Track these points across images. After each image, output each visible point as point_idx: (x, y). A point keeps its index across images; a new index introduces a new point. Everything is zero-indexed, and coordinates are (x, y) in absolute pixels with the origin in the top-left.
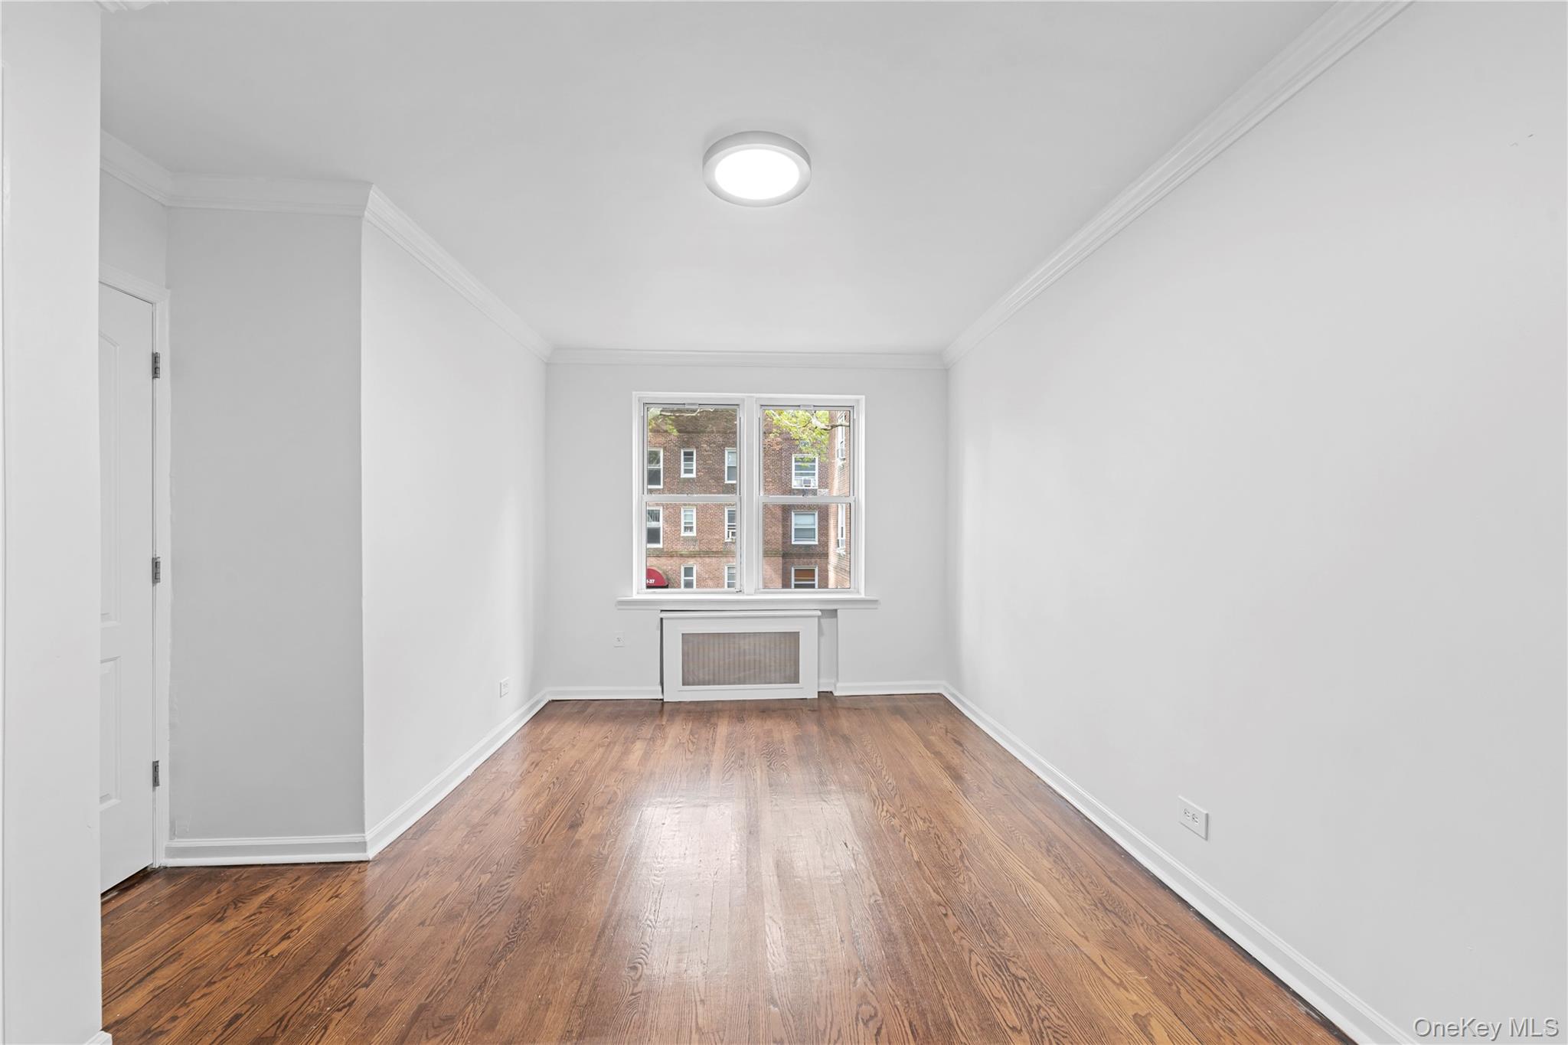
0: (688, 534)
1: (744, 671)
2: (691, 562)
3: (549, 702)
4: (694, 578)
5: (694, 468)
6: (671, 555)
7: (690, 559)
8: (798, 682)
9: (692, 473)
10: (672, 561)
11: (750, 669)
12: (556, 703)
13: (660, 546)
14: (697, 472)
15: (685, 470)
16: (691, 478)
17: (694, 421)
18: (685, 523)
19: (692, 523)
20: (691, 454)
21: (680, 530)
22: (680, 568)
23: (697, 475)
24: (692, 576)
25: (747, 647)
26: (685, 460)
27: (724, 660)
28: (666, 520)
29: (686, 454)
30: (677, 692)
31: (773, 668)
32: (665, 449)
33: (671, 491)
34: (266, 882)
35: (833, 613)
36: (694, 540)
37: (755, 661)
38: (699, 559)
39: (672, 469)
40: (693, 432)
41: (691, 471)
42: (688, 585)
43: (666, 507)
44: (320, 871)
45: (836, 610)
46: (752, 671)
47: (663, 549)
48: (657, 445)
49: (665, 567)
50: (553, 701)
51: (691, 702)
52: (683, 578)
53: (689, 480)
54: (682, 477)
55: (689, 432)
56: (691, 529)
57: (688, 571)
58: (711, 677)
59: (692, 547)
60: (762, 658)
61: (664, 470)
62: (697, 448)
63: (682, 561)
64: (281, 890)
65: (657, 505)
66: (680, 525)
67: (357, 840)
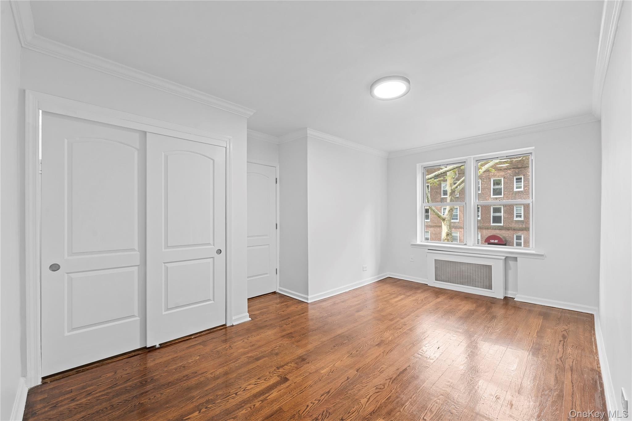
0: (519, 219)
1: (463, 279)
2: (520, 233)
3: (388, 277)
4: (522, 241)
5: (522, 185)
6: (508, 229)
7: (520, 231)
8: (491, 289)
9: (521, 188)
10: (509, 232)
11: (465, 279)
12: (390, 278)
13: (502, 224)
14: (524, 188)
15: (516, 187)
16: (520, 191)
17: (522, 162)
18: (517, 214)
19: (521, 213)
20: (521, 179)
21: (514, 217)
22: (513, 236)
23: (524, 189)
24: (521, 240)
25: (464, 269)
26: (517, 182)
27: (453, 273)
28: (505, 212)
29: (517, 179)
30: (433, 283)
31: (477, 280)
32: (504, 178)
33: (508, 198)
34: (289, 301)
35: (515, 259)
36: (521, 221)
37: (468, 276)
38: (525, 232)
39: (509, 187)
40: (521, 168)
41: (520, 187)
42: (519, 244)
43: (505, 206)
44: (299, 302)
45: (516, 258)
46: (466, 280)
47: (503, 226)
48: (500, 176)
49: (504, 235)
50: (389, 277)
51: (439, 288)
52: (515, 241)
53: (519, 192)
54: (514, 191)
55: (518, 168)
56: (520, 216)
57: (519, 238)
58: (447, 279)
59: (521, 225)
60: (472, 275)
61: (504, 188)
62: (524, 175)
63: (514, 232)
64: (290, 302)
65: (500, 205)
66: (513, 215)
67: (307, 297)
